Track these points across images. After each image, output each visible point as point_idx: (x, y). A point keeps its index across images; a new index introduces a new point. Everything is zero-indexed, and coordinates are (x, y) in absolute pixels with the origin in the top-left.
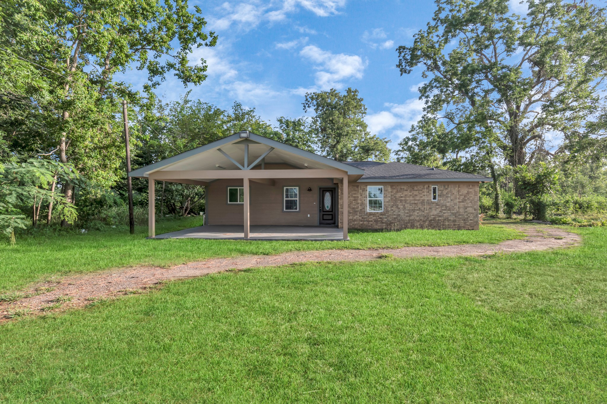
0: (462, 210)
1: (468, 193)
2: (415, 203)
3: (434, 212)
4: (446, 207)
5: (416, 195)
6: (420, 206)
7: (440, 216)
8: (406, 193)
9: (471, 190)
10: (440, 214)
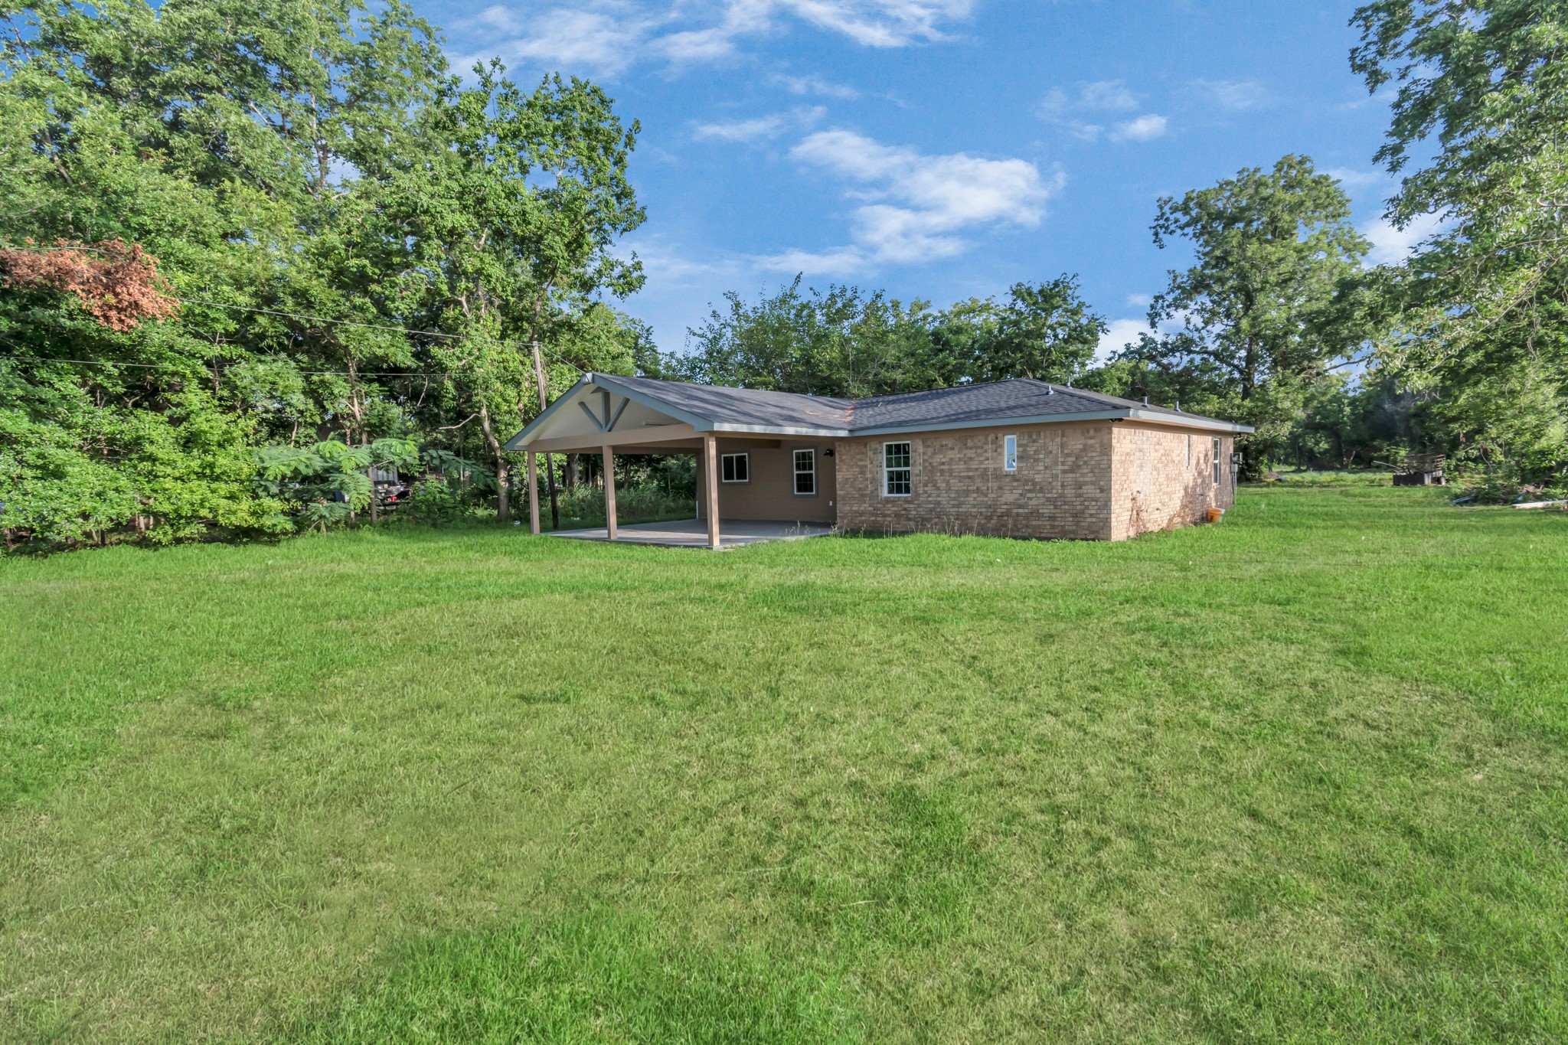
0: (1069, 492)
1: (1085, 449)
2: (969, 477)
3: (1009, 497)
4: (1034, 483)
5: (971, 459)
6: (979, 483)
7: (1020, 506)
8: (951, 454)
9: (1092, 441)
10: (1022, 501)
